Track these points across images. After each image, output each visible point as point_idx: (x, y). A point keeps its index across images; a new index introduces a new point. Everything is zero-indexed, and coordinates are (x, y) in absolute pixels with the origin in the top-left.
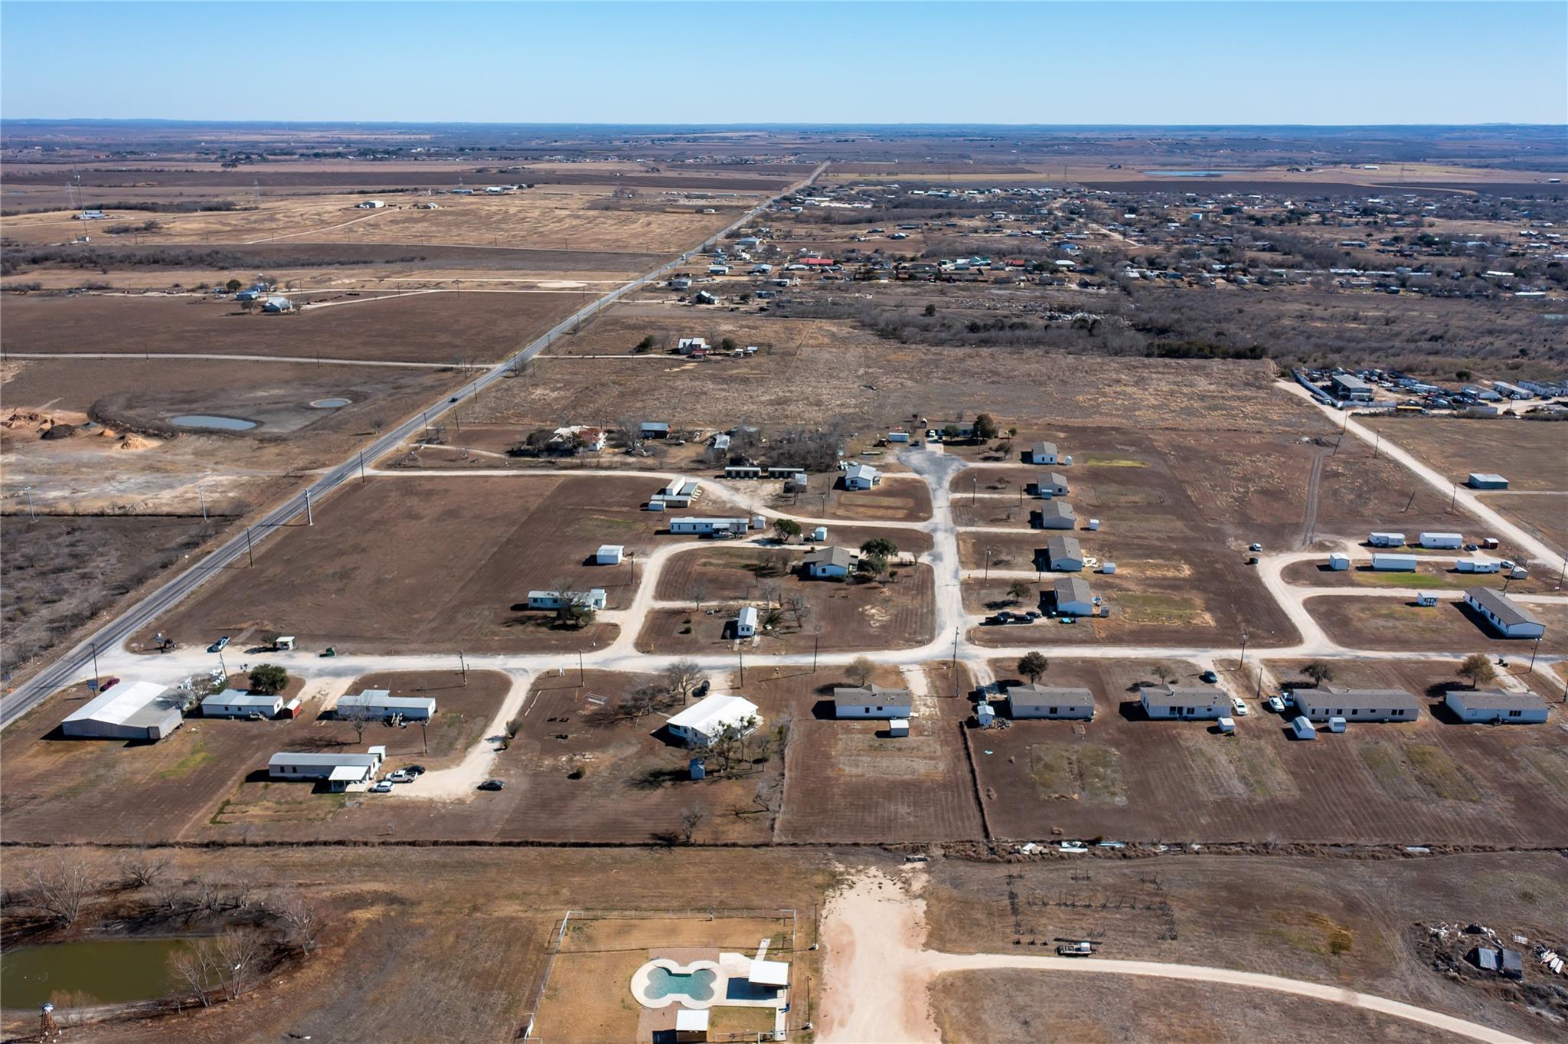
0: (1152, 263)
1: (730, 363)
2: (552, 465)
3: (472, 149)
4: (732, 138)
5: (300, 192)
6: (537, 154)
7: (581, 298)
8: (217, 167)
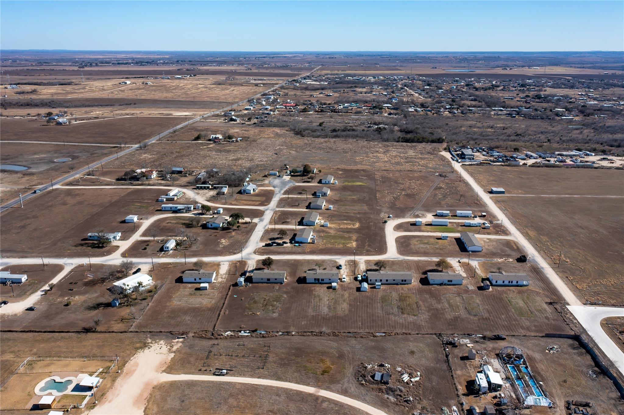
0: (422, 105)
1: (228, 144)
2: (132, 184)
3: (182, 61)
4: (288, 57)
5: (103, 78)
6: (206, 63)
7: (186, 118)
8: (76, 68)
